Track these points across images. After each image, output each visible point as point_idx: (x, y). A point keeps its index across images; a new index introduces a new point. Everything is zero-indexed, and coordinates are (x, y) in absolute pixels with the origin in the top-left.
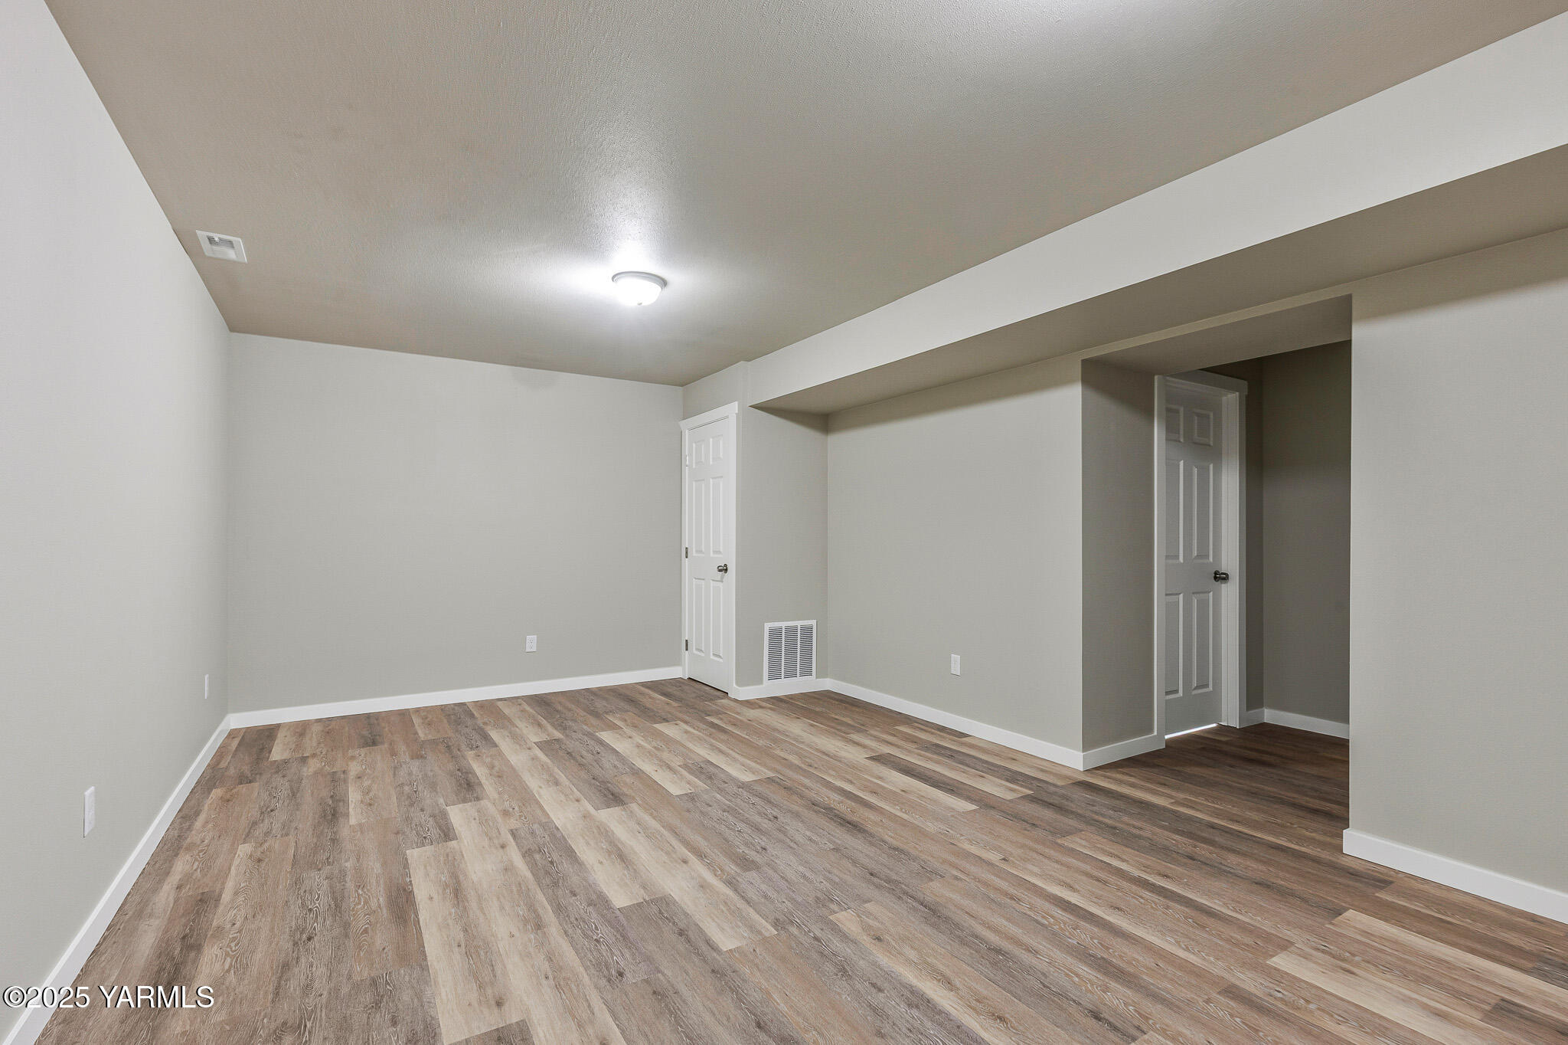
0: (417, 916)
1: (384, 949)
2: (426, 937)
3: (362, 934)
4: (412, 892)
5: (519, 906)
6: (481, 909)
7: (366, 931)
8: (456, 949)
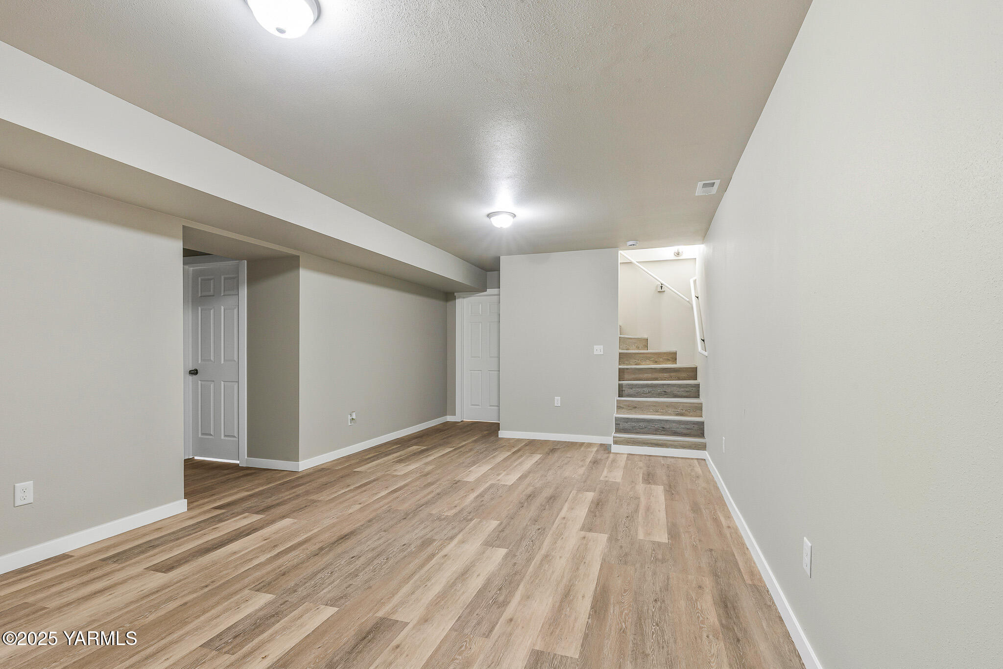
0: (596, 588)
1: (618, 576)
2: (597, 573)
3: (627, 590)
4: (592, 608)
5: (545, 570)
6: (563, 577)
7: (625, 591)
8: (587, 562)
